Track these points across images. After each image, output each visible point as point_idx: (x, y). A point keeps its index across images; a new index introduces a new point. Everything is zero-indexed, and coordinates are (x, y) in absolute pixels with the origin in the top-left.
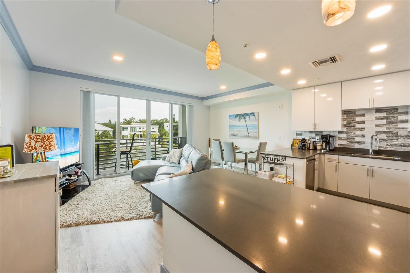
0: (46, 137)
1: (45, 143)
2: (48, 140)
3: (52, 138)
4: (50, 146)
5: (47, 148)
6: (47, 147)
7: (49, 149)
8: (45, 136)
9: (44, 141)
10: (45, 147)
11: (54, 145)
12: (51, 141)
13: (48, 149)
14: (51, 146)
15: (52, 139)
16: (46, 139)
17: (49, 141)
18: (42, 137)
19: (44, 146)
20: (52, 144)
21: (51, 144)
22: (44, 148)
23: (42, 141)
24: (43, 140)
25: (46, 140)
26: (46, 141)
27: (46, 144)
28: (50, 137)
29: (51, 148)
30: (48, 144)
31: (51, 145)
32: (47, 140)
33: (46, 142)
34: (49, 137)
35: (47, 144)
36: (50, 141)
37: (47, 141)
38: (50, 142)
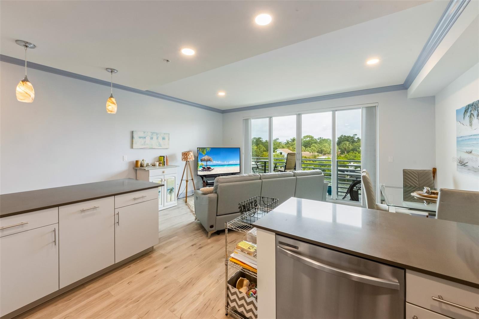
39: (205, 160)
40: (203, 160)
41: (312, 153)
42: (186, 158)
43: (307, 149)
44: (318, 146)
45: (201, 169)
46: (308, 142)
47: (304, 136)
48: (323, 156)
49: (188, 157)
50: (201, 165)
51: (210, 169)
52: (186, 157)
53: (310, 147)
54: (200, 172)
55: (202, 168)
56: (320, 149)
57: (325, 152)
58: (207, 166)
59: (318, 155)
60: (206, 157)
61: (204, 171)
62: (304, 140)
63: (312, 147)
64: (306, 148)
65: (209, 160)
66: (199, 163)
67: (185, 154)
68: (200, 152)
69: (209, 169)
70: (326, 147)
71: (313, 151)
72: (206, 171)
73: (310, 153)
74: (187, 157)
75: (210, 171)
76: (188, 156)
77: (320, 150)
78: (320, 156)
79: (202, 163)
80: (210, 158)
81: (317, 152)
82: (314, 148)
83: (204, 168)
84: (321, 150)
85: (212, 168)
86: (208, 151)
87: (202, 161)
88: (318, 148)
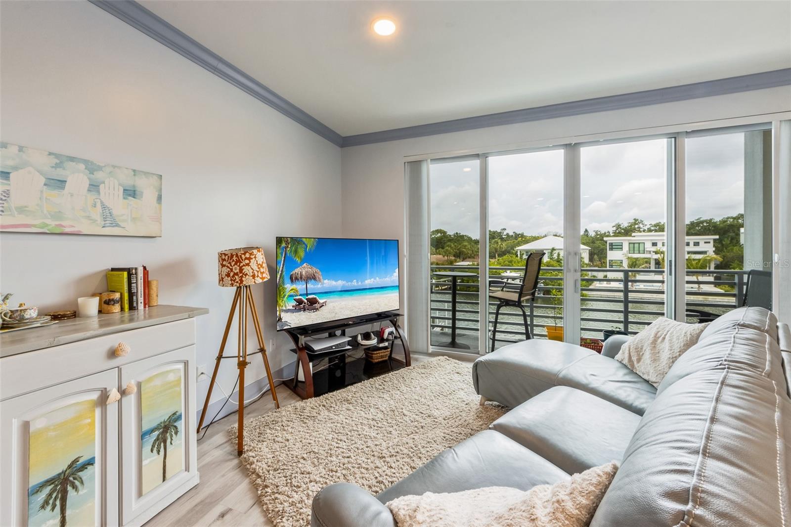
0: (235, 256)
1: (232, 269)
2: (238, 264)
3: (246, 258)
4: (241, 275)
5: (236, 279)
6: (237, 277)
7: (239, 282)
8: (232, 256)
9: (231, 266)
10: (233, 276)
11: (252, 274)
12: (244, 265)
13: (237, 282)
14: (244, 276)
15: (247, 261)
16: (233, 261)
17: (239, 266)
18: (229, 257)
19: (232, 274)
20: (247, 272)
21: (243, 272)
22: (231, 280)
23: (229, 265)
24: (230, 263)
25: (233, 263)
26: (234, 265)
27: (234, 270)
28: (243, 256)
29: (244, 279)
30: (238, 271)
31: (243, 274)
32: (236, 264)
33: (234, 268)
34: (241, 256)
35: (236, 272)
36: (242, 264)
37: (236, 266)
38: (242, 266)
39: (301, 278)
40: (296, 279)
41: (446, 258)
42: (236, 274)
43: (438, 251)
44: (455, 246)
45: (291, 304)
46: (439, 239)
47: (433, 231)
48: (462, 261)
49: (246, 269)
50: (292, 293)
51: (317, 305)
52: (236, 269)
53: (443, 248)
54: (289, 314)
55: (294, 303)
56: (458, 250)
57: (465, 254)
58: (307, 294)
59: (456, 261)
60: (304, 269)
61: (300, 310)
62: (433, 236)
63: (447, 248)
64: (436, 249)
65: (312, 278)
66: (286, 286)
67: (235, 258)
68: (288, 253)
69: (312, 304)
70: (467, 247)
71: (447, 254)
72: (305, 310)
73: (444, 257)
74: (241, 270)
75: (317, 309)
76: (248, 265)
77: (458, 252)
78: (458, 262)
79: (294, 286)
80: (315, 269)
81: (454, 256)
82: (449, 249)
83: (300, 302)
84: (460, 253)
85: (321, 301)
86: (310, 249)
87: (294, 279)
88: (455, 249)
